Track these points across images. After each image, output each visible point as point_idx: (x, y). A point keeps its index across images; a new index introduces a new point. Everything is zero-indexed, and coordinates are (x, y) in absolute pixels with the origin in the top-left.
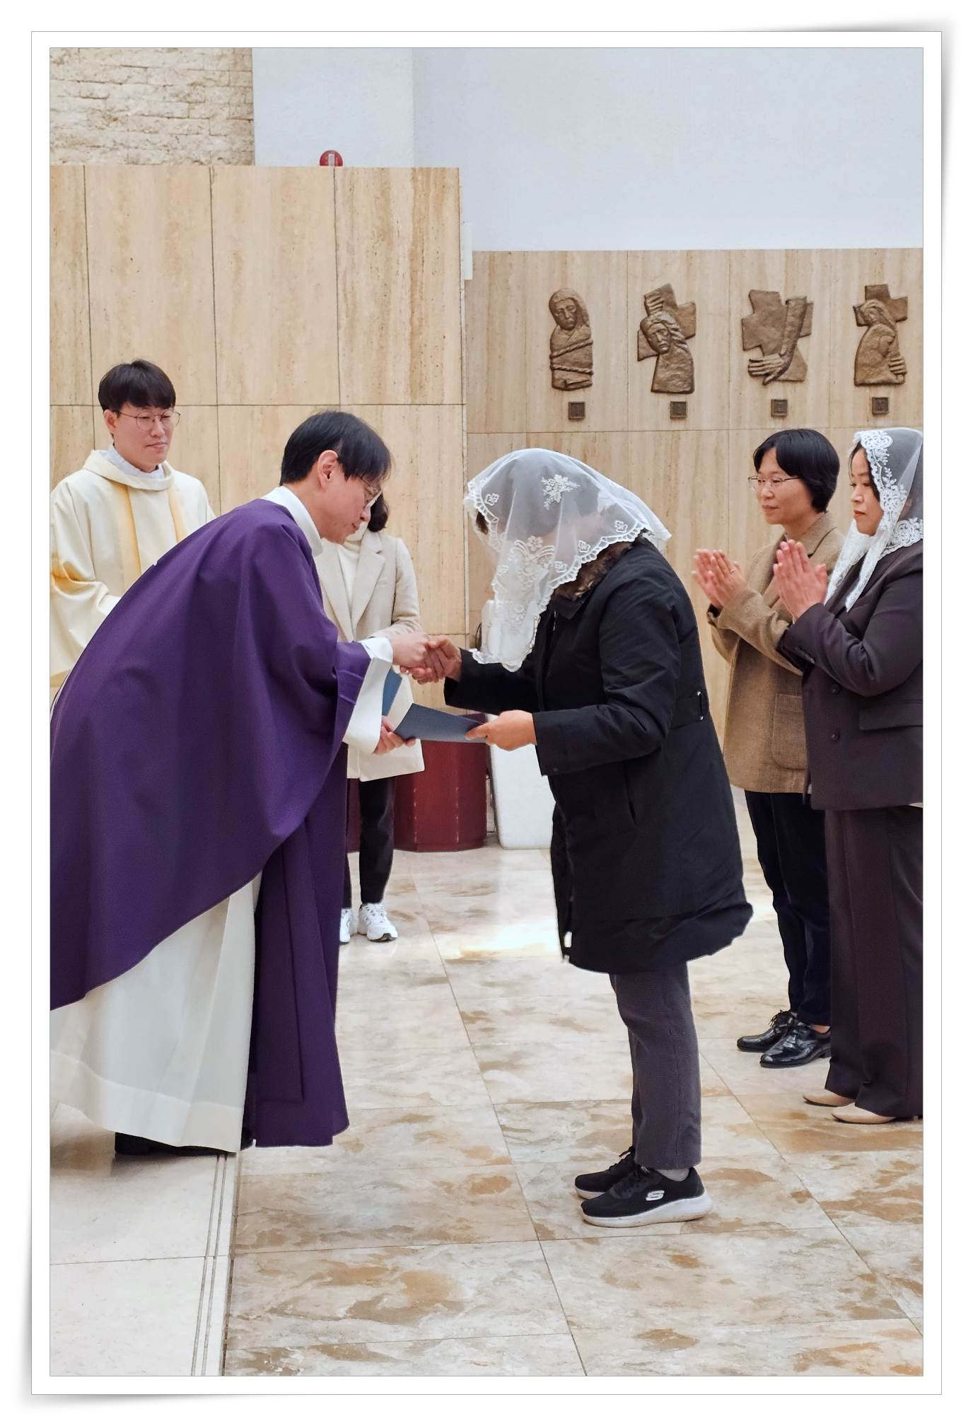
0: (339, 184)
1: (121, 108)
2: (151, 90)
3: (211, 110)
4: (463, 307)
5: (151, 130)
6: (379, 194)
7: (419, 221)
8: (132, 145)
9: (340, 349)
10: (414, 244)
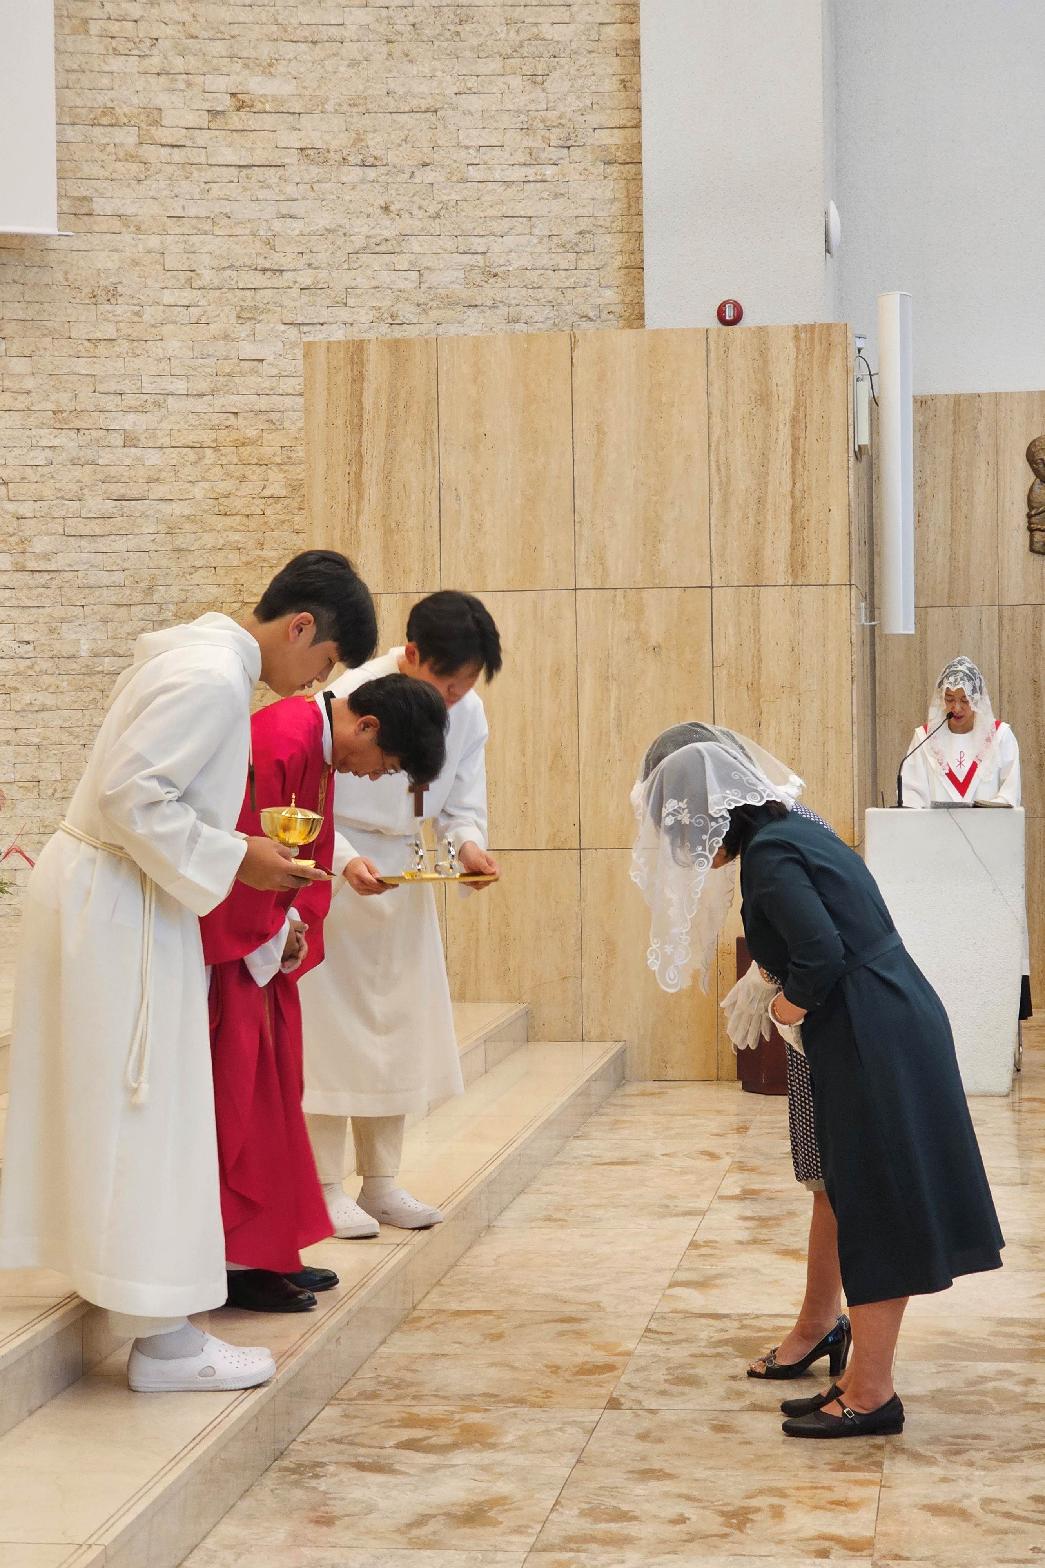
0: (712, 347)
1: (501, 262)
2: (535, 241)
3: (601, 260)
4: (851, 477)
5: (535, 285)
6: (757, 357)
7: (802, 384)
8: (513, 302)
9: (712, 525)
10: (796, 409)
